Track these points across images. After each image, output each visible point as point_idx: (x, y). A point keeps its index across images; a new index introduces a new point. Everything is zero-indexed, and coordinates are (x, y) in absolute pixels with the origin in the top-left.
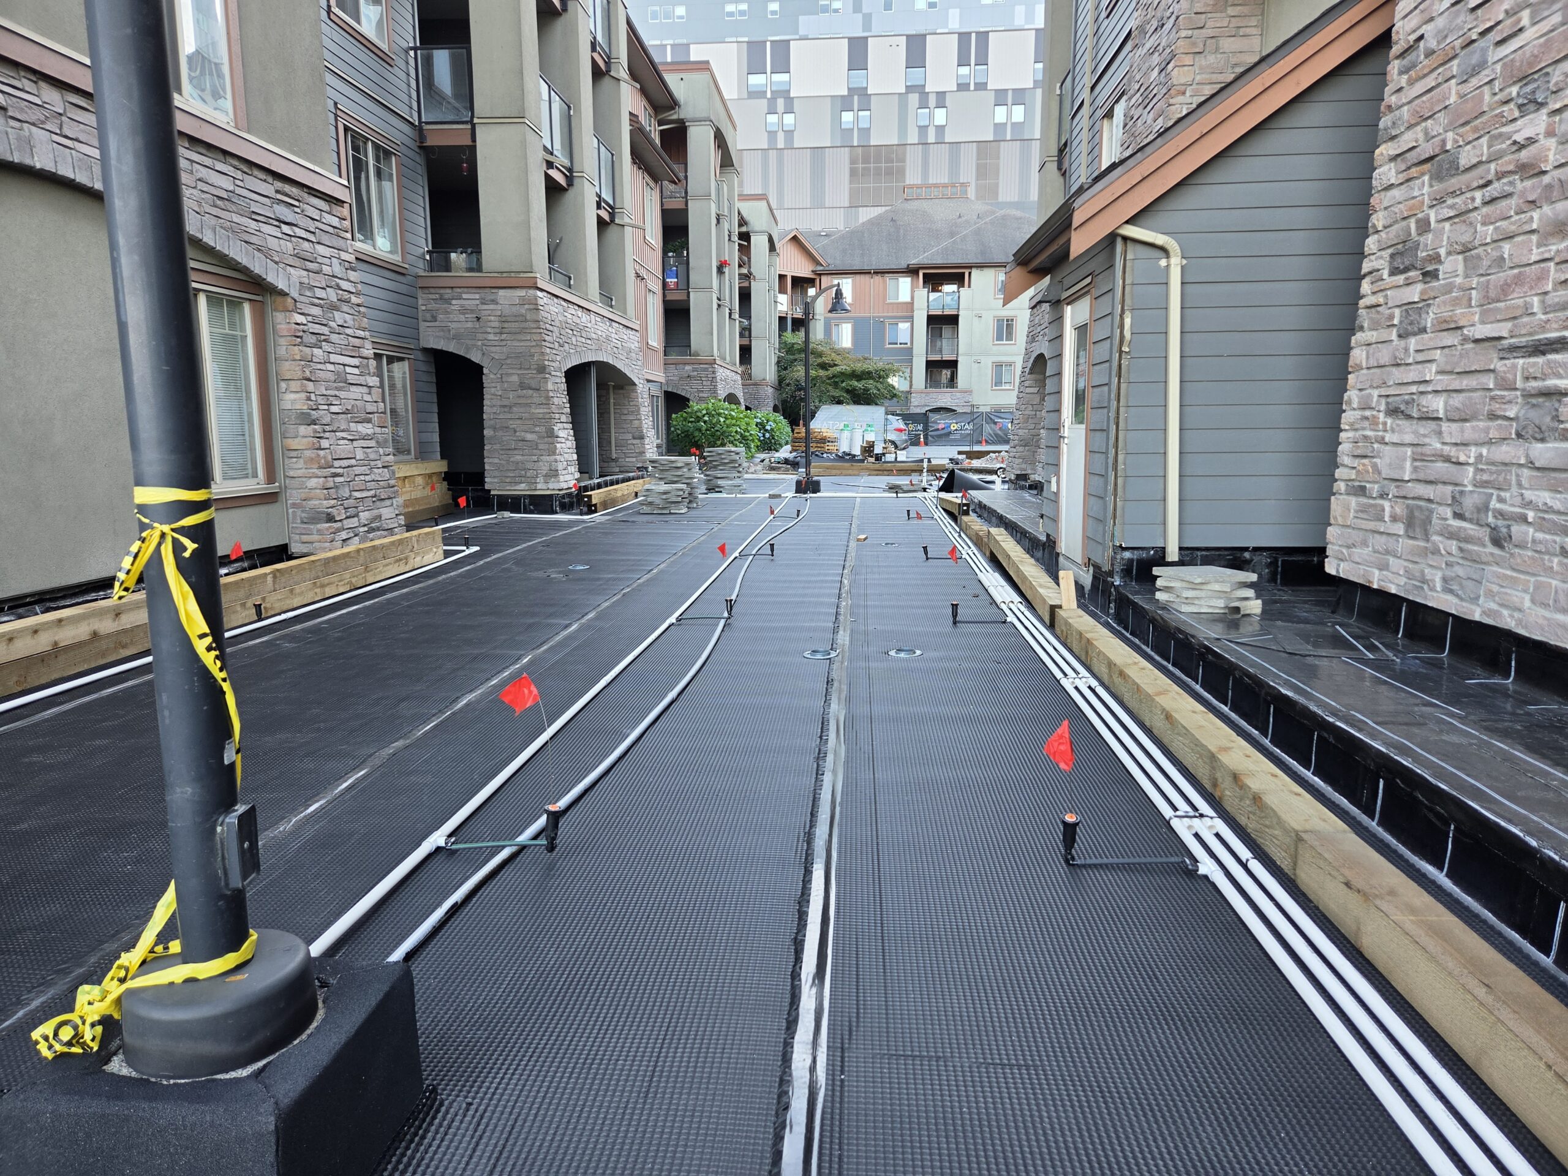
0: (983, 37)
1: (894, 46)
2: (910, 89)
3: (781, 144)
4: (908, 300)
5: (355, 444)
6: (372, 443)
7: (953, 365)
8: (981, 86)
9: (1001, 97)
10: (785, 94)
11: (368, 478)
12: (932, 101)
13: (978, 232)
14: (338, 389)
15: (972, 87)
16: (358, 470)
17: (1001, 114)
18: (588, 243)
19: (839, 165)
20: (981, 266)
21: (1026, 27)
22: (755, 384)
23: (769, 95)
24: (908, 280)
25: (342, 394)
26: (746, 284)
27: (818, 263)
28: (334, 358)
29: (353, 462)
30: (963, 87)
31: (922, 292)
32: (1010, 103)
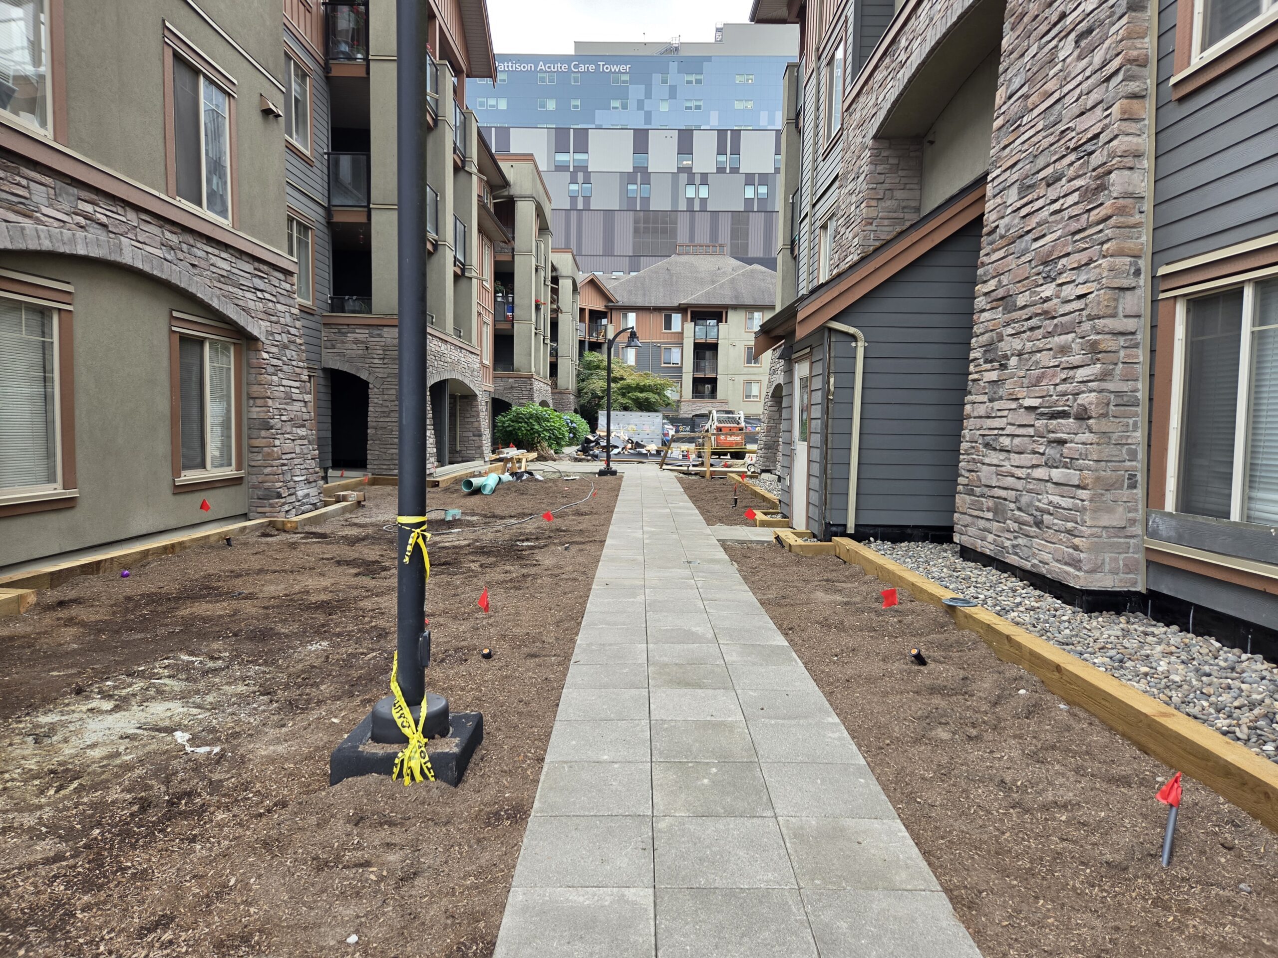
0: (736, 133)
1: (669, 137)
2: (681, 170)
3: (580, 206)
4: (680, 330)
5: (296, 442)
6: (306, 442)
7: (713, 381)
8: (735, 170)
9: (750, 179)
10: (583, 168)
11: (302, 467)
12: (698, 179)
13: (732, 281)
14: (287, 404)
15: (728, 171)
16: (297, 461)
17: (749, 192)
18: (447, 292)
19: (624, 227)
20: (735, 307)
21: (769, 128)
22: (560, 393)
23: (571, 169)
24: (680, 315)
25: (288, 407)
26: (555, 316)
27: (610, 300)
28: (285, 382)
29: (293, 455)
30: (721, 170)
31: (690, 326)
32: (756, 184)
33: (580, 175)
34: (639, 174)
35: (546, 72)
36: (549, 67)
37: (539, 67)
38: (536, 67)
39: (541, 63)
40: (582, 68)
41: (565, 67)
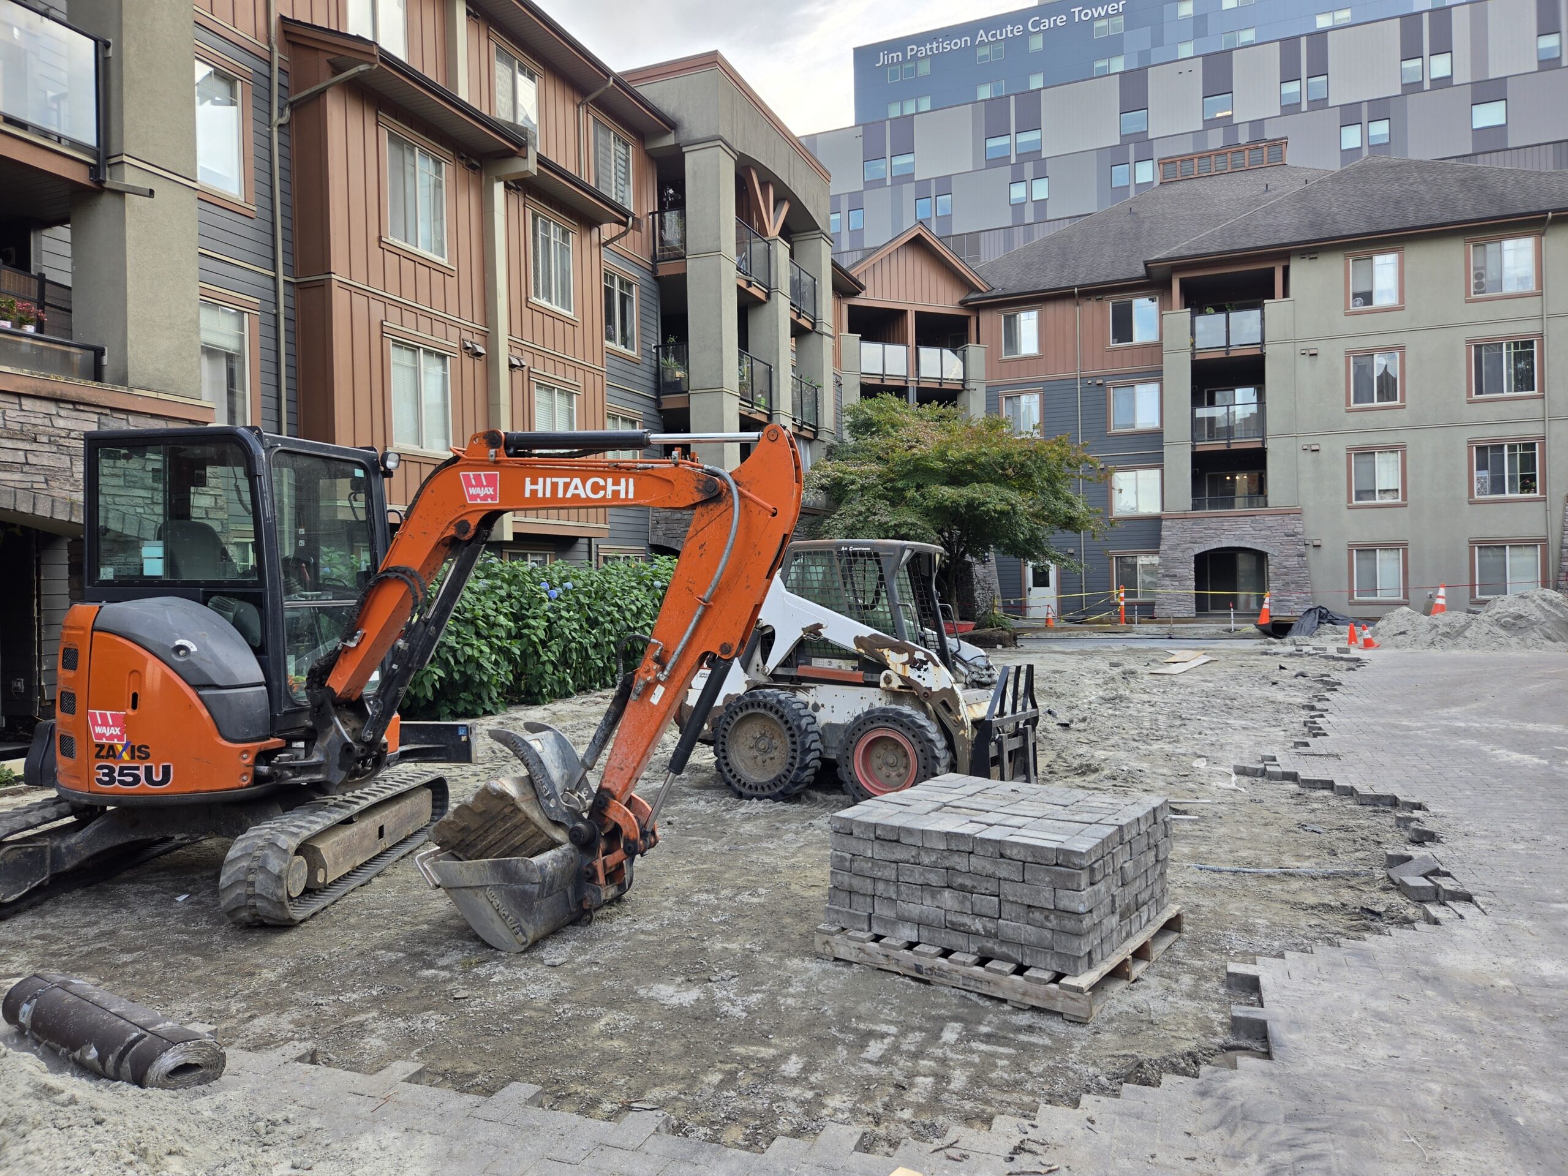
0: (1319, 38)
1: (1185, 72)
2: (1209, 124)
3: (1029, 218)
4: (1153, 336)
7: (1255, 461)
8: (1319, 104)
9: (1350, 115)
10: (1034, 156)
12: (1244, 134)
13: (1303, 197)
15: (1304, 107)
17: (1351, 138)
20: (1312, 249)
23: (1013, 161)
24: (1153, 302)
27: (972, 288)
30: (1290, 109)
31: (1179, 321)
32: (1365, 120)
33: (1029, 168)
34: (1132, 146)
35: (990, 42)
36: (994, 35)
37: (979, 39)
38: (973, 40)
39: (982, 32)
40: (1046, 24)
41: (1018, 30)
